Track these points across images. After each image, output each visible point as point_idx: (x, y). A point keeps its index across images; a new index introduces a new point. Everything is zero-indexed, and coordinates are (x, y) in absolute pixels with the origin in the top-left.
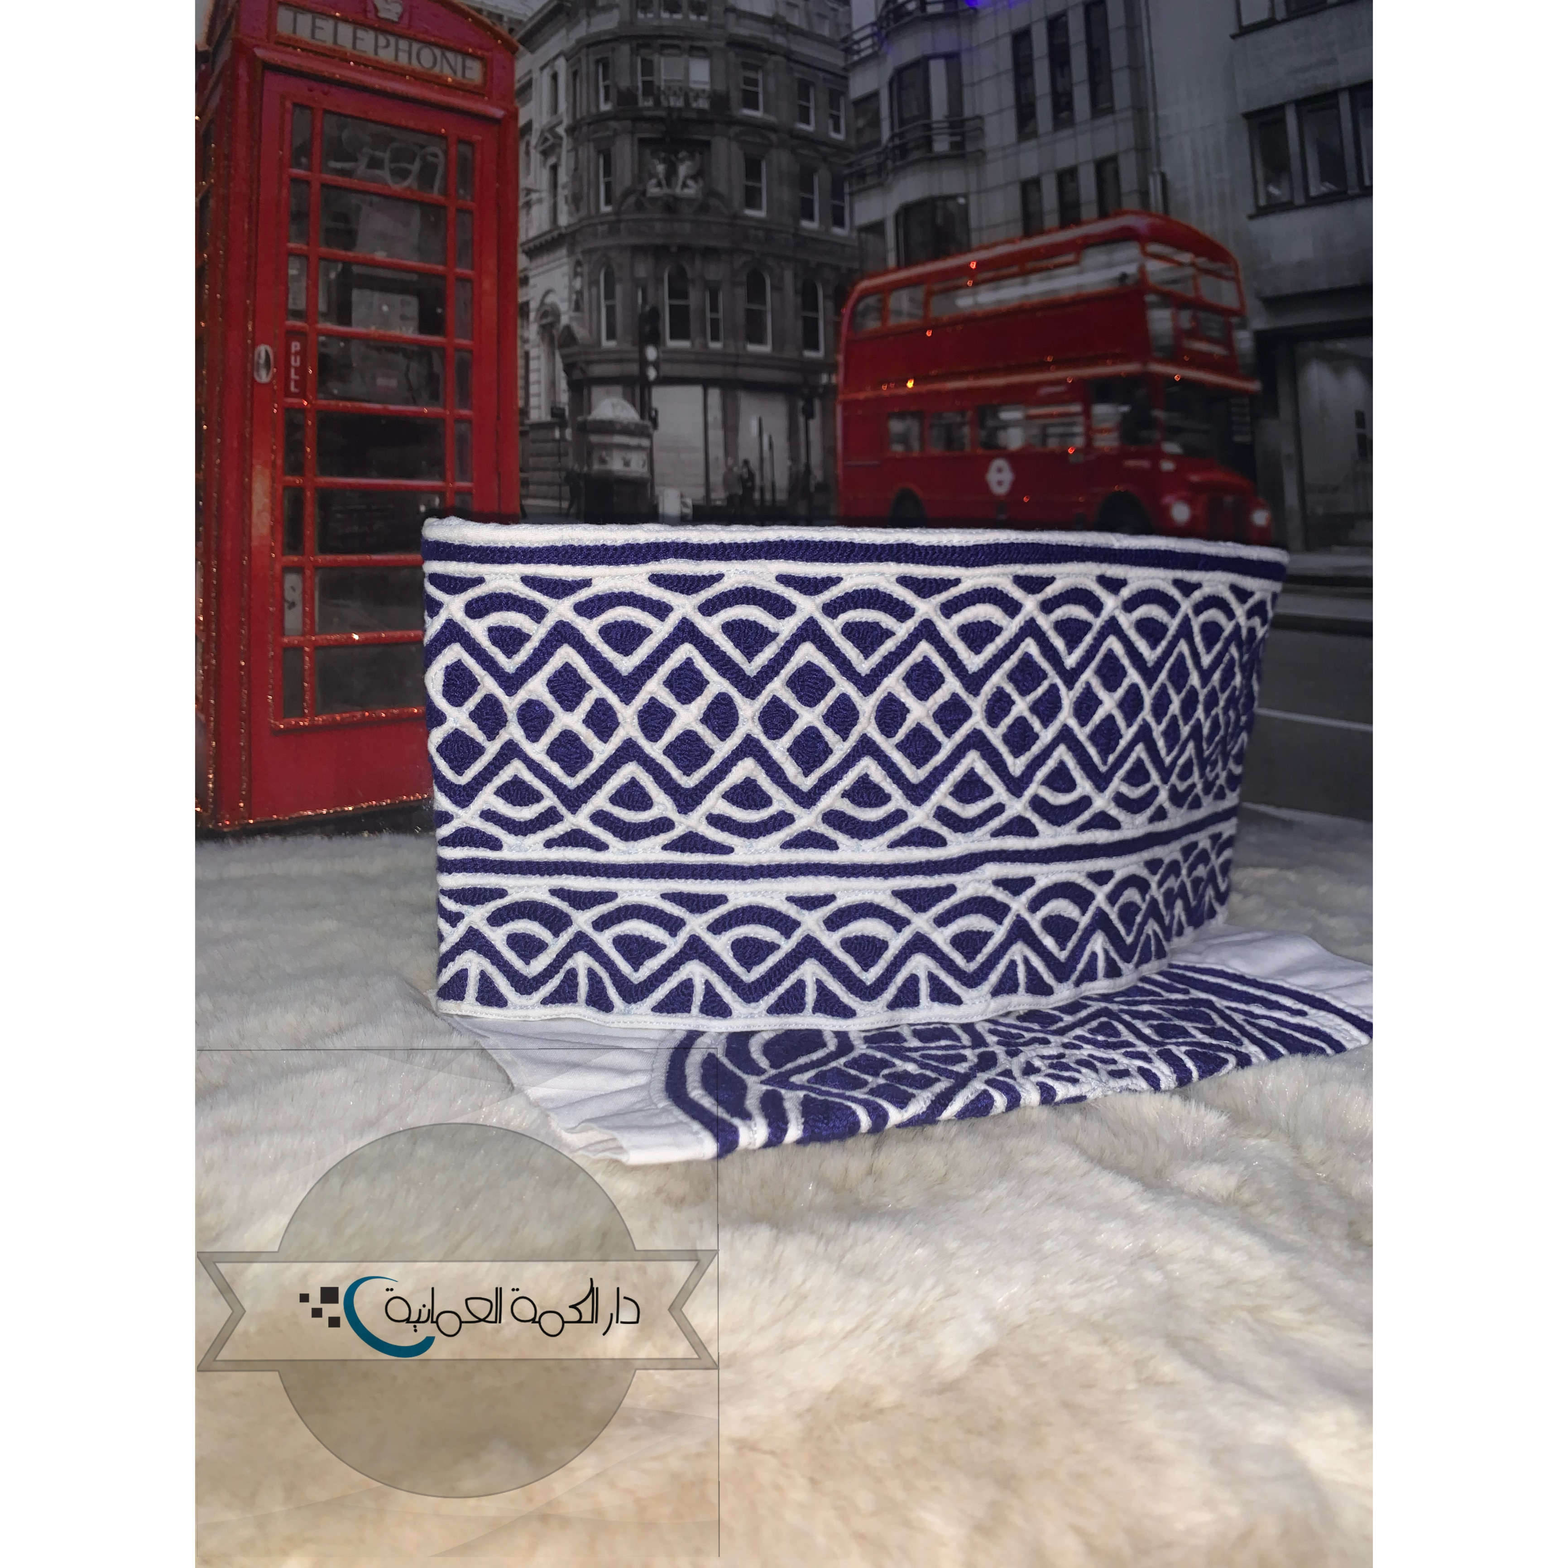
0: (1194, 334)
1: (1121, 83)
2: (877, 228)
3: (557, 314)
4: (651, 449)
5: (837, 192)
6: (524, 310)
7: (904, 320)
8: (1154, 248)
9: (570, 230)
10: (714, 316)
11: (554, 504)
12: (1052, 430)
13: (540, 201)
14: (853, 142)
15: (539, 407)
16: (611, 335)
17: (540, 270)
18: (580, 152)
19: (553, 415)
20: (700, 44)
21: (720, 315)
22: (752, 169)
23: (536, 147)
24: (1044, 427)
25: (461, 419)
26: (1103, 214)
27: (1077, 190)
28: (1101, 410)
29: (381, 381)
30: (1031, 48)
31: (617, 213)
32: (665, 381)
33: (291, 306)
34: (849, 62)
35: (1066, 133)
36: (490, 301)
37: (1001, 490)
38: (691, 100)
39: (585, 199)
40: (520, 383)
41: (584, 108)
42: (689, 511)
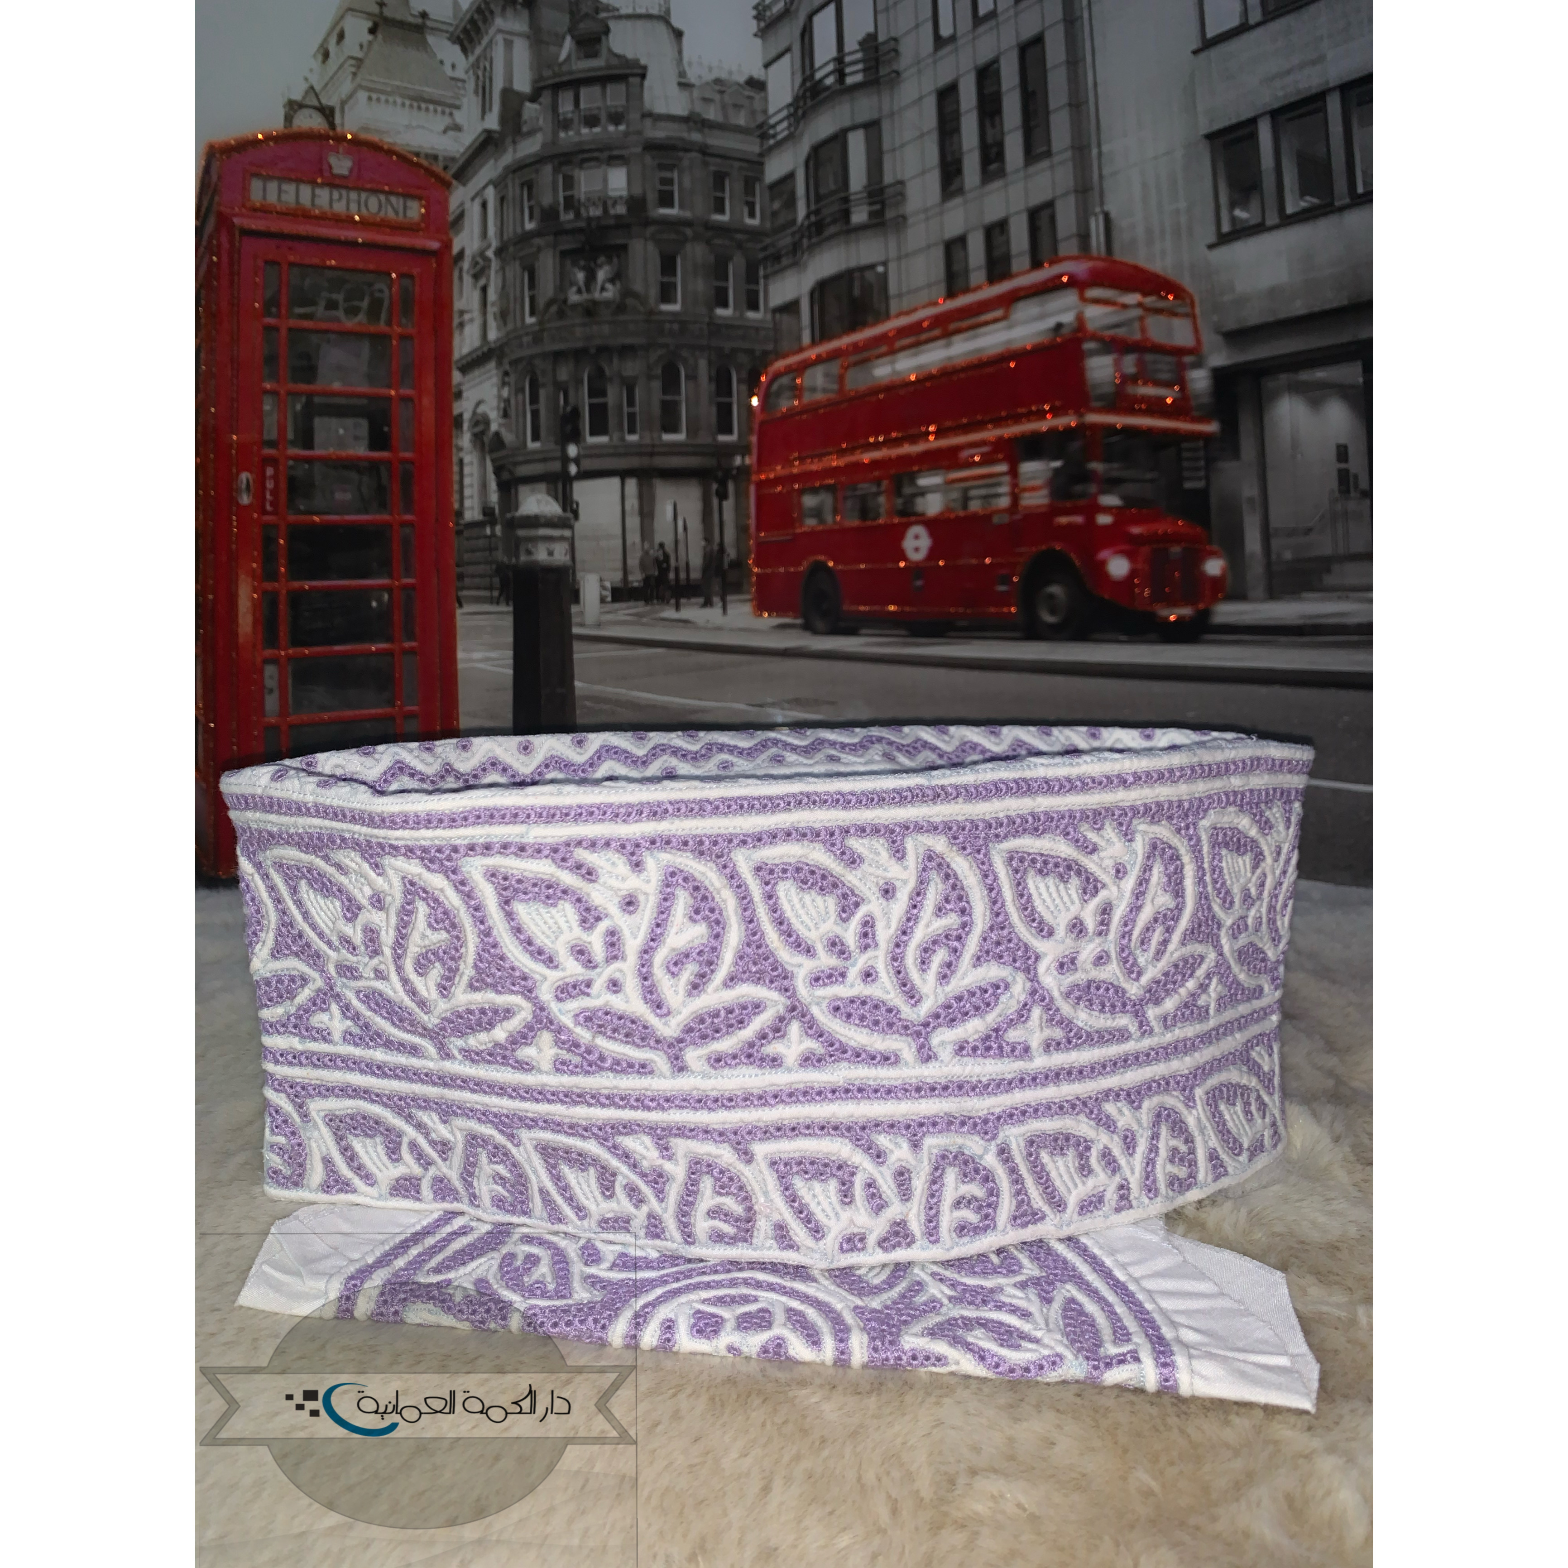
0: (1142, 378)
1: (1060, 123)
2: (791, 308)
3: (486, 422)
4: (573, 538)
5: (751, 276)
6: (458, 421)
7: (819, 396)
8: (1094, 293)
9: (499, 343)
10: (631, 410)
11: (486, 593)
12: (973, 493)
13: (472, 320)
14: (768, 225)
15: (472, 508)
16: (536, 437)
17: (472, 383)
18: (507, 271)
19: (485, 514)
20: (616, 153)
21: (637, 409)
22: (668, 265)
23: (468, 272)
24: (966, 490)
25: (404, 524)
26: (1036, 264)
27: (1008, 242)
28: (1031, 468)
29: (339, 496)
30: (958, 102)
31: (540, 323)
32: (586, 475)
34: (765, 147)
35: (997, 184)
36: (429, 417)
37: (917, 557)
38: (609, 207)
39: (512, 313)
40: (456, 487)
41: (511, 229)
42: (608, 594)
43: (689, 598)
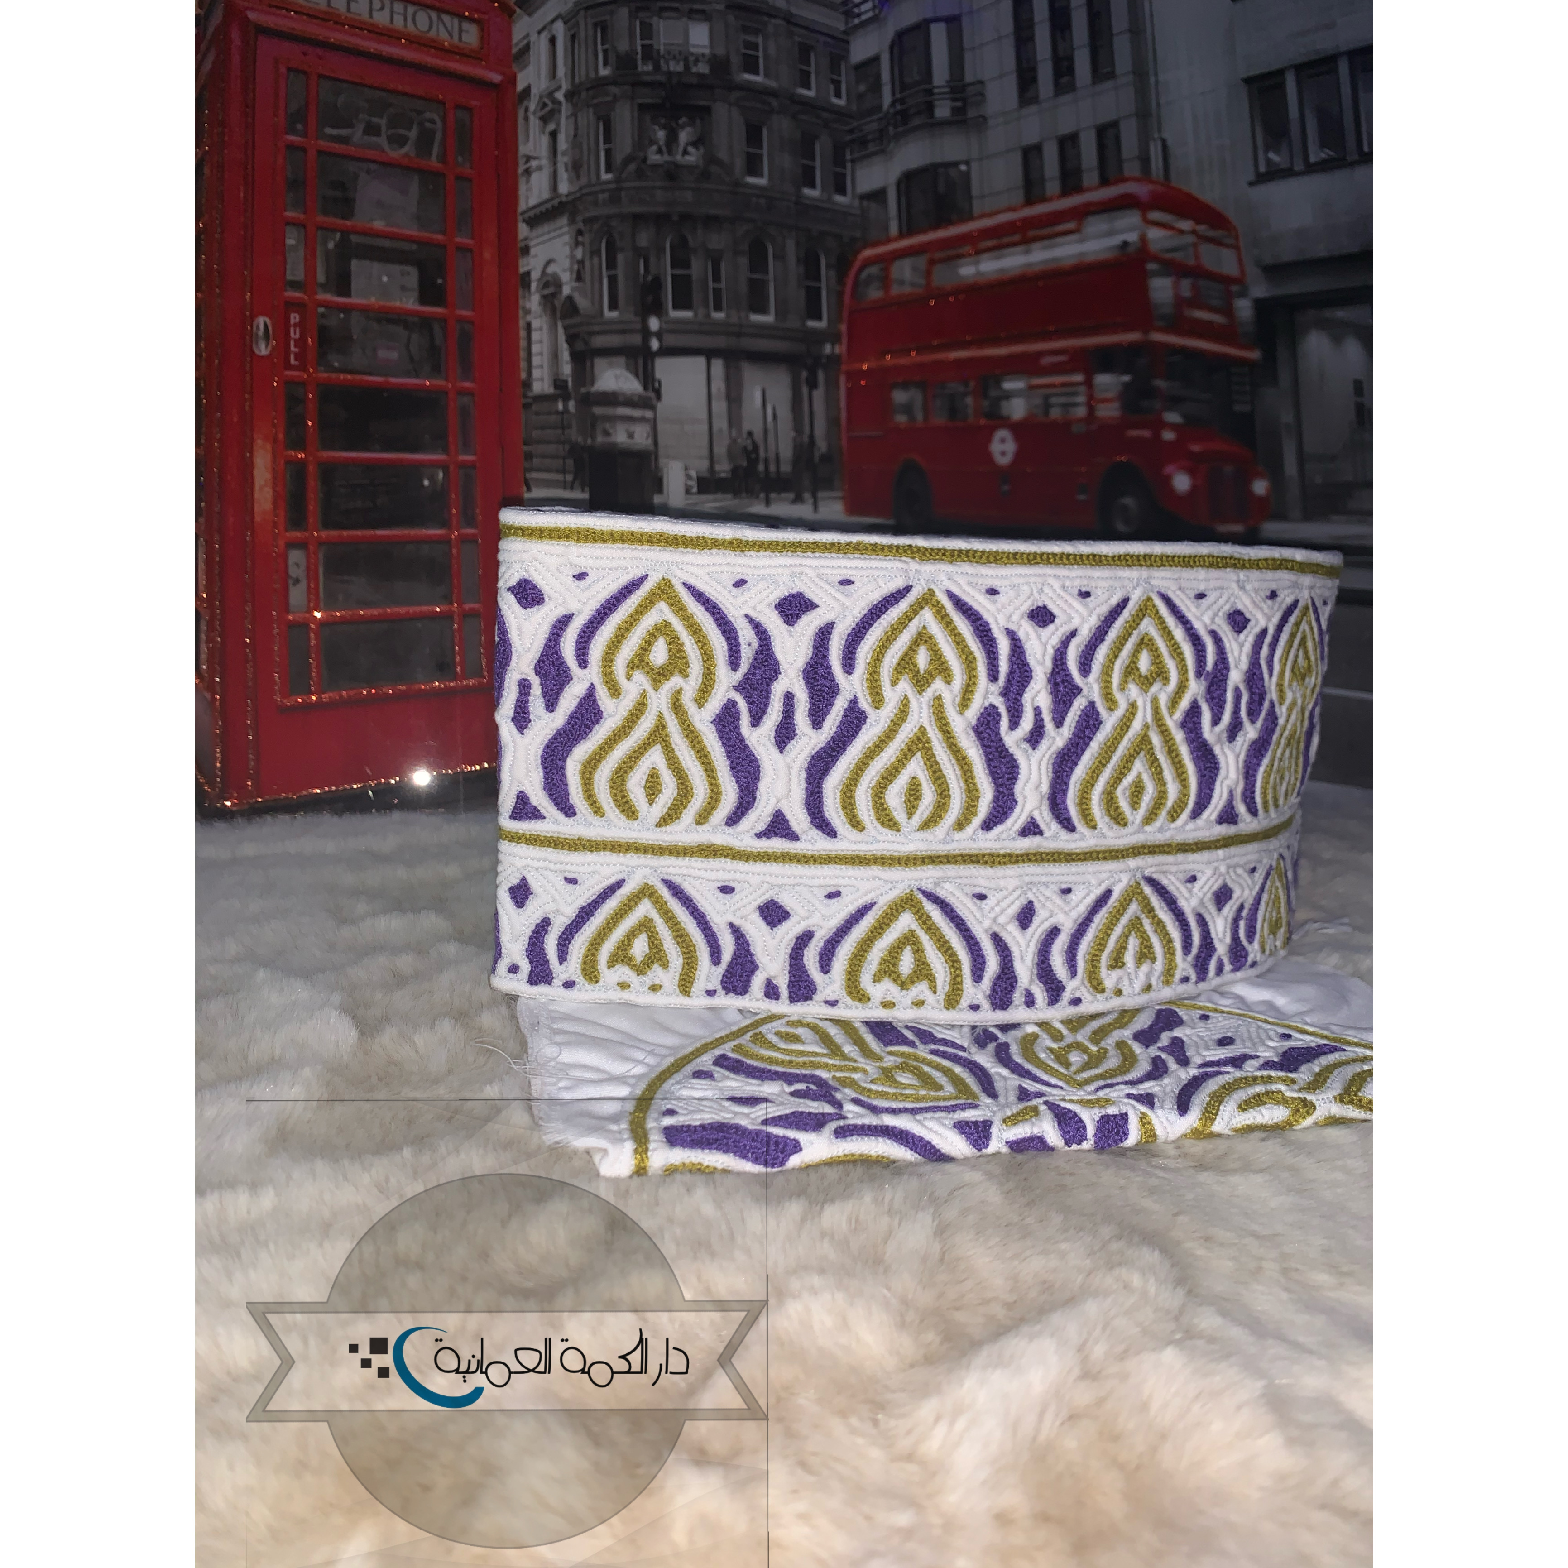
0: (1196, 302)
1: (1122, 48)
2: (878, 196)
3: (559, 285)
4: (655, 420)
5: (839, 160)
6: (525, 280)
7: (907, 289)
8: (1155, 215)
9: (571, 198)
10: (717, 285)
11: (559, 477)
12: (1054, 400)
13: (540, 168)
14: (854, 108)
15: (542, 379)
16: (613, 306)
17: (541, 239)
18: (579, 118)
19: (556, 387)
20: (699, 7)
21: (723, 285)
22: (753, 135)
23: (534, 113)
24: (1047, 397)
25: (463, 392)
26: (1105, 182)
27: (1078, 156)
28: (1104, 380)
29: (382, 354)
30: (1031, 11)
31: (618, 180)
32: (668, 351)
33: (289, 277)
34: (850, 25)
35: (1067, 98)
36: (491, 271)
37: (1004, 461)
38: (691, 64)
39: (585, 166)
40: (523, 354)
41: (583, 73)
42: (693, 483)
43: (779, 493)
